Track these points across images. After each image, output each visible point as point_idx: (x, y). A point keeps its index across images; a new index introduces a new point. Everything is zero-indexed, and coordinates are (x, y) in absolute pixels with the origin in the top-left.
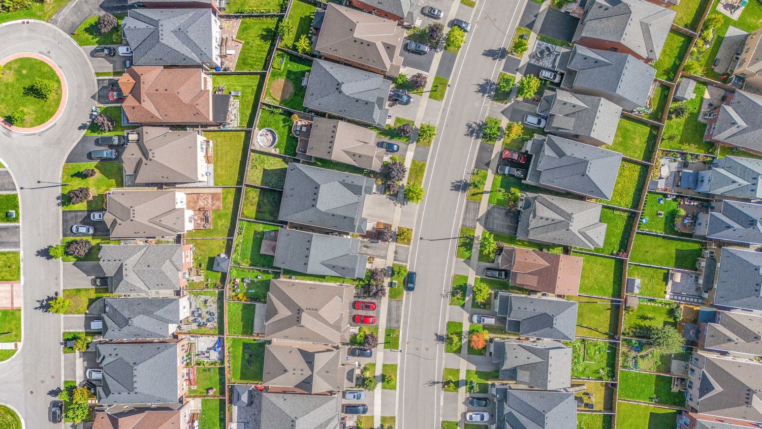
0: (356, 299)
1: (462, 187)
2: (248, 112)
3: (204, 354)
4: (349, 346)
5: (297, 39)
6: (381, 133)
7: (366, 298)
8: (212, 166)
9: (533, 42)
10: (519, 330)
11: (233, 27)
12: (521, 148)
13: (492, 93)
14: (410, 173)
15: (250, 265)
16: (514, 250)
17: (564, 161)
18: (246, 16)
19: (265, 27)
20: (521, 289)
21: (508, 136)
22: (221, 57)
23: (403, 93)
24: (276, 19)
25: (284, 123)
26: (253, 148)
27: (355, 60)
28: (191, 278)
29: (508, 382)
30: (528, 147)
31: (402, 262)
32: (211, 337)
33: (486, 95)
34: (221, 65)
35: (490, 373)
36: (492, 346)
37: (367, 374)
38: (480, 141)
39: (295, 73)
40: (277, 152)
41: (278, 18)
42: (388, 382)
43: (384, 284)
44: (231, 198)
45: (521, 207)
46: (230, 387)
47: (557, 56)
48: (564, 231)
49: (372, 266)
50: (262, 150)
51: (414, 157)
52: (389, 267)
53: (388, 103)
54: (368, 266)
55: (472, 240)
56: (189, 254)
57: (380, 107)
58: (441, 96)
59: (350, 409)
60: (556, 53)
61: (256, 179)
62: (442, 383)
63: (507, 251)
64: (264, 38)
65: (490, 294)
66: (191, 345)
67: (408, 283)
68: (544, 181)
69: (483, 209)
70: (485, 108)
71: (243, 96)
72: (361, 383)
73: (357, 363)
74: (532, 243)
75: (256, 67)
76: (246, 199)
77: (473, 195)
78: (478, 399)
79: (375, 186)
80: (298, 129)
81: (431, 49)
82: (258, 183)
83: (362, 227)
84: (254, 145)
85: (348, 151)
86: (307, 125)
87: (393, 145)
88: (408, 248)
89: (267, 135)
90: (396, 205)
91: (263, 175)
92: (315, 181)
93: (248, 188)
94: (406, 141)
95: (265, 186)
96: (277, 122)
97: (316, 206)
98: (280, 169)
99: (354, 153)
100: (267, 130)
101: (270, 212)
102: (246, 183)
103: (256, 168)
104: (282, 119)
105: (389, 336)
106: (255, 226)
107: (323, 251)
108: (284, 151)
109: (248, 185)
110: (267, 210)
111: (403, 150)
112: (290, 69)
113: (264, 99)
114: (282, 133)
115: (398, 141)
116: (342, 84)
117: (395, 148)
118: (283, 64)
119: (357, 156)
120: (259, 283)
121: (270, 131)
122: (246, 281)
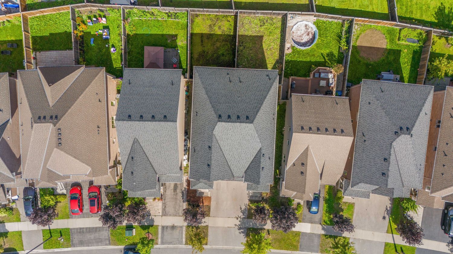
2: (335, 4)
5: (450, 57)
7: (107, 196)
15: (128, 35)
25: (328, 55)
26: (289, 16)
31: (162, 238)
39: (396, 61)
40: (287, 52)
50: (287, 30)
51: (304, 234)
52: (153, 220)
61: (247, 27)
64: (440, 11)
73: (16, 197)
75: (399, 6)
76: (217, 18)
80: (322, 75)
82: (241, 31)
83: (200, 185)
84: (292, 17)
85: (307, 155)
86: (329, 87)
87: (318, 205)
88: (181, 243)
89: (308, 35)
90: (237, 219)
91: (254, 36)
92: (258, 114)
93: (233, 17)
94: (324, 221)
95: (238, 41)
96: (327, 45)
97: (220, 121)
98: (265, 59)
99: (307, 164)
100: (315, 34)
101: (204, 52)
102: (239, 15)
103: (261, 26)
104: (333, 51)
105: (60, 235)
106: (182, 35)
107: (155, 139)
108: (289, 60)
109: (237, 17)
110: (206, 49)
111: (311, 218)
112: (402, 53)
113: (358, 24)
114: (314, 55)
115: (323, 210)
116: (409, 134)
117: (314, 209)
118: (407, 43)
119: (302, 169)
120: (106, 50)
121: (314, 37)
122: (105, 32)
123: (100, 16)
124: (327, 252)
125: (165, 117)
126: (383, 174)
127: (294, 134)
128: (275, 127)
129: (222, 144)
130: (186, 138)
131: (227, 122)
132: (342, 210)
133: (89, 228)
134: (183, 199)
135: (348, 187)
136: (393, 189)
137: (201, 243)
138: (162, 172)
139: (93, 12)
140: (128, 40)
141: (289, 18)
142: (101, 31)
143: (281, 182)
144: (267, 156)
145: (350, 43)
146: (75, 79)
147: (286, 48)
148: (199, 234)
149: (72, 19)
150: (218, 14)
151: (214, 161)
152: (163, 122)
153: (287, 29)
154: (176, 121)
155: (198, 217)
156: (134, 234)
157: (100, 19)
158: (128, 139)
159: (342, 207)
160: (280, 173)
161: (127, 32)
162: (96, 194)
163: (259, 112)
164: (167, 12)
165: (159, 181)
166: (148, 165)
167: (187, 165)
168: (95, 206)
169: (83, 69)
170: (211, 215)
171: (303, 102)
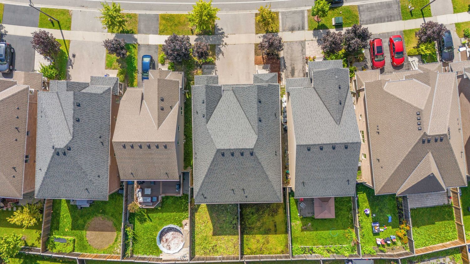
15: (353, 227)
25: (145, 220)
26: (188, 258)
31: (303, 17)
39: (75, 219)
40: (187, 221)
43: (342, 33)
49: (319, 58)
51: (155, 33)
52: (315, 35)
54: (321, 60)
58: (64, 14)
61: (230, 244)
73: (461, 49)
79: (206, 75)
80: (149, 200)
82: (236, 239)
83: (267, 78)
84: (184, 257)
85: (158, 119)
86: (141, 188)
87: (143, 64)
88: (283, 13)
90: (226, 44)
91: (222, 235)
92: (212, 159)
93: (245, 253)
94: (135, 48)
95: (238, 229)
96: (146, 230)
97: (252, 149)
98: (209, 212)
99: (158, 109)
100: (160, 241)
101: (272, 215)
102: (240, 256)
103: (216, 246)
104: (140, 225)
105: (413, 13)
106: (296, 232)
107: (318, 125)
108: (184, 212)
109: (241, 253)
110: (271, 219)
111: (149, 50)
112: (70, 227)
113: (117, 254)
114: (159, 220)
115: (137, 60)
116: (56, 149)
117: (147, 60)
118: (66, 238)
119: (163, 104)
120: (375, 210)
121: (161, 237)
122: (377, 230)
123: (383, 246)
124: (129, 16)
125: (309, 150)
126: (79, 105)
127: (173, 140)
128: (194, 146)
129: (247, 125)
130: (286, 125)
131: (244, 149)
132: (117, 61)
133: (381, 22)
134: (284, 61)
135: (114, 87)
136: (67, 90)
137: (262, 16)
138: (308, 90)
139: (391, 250)
140: (353, 222)
141: (188, 255)
142: (381, 230)
143: (183, 86)
144: (200, 115)
145: (123, 235)
146: (406, 181)
147: (188, 224)
148: (265, 25)
149: (412, 241)
150: (261, 255)
151: (255, 106)
152: (310, 144)
153: (188, 245)
154: (297, 146)
155: (267, 45)
156: (333, 19)
157: (383, 243)
158: (346, 123)
159: (118, 64)
160: (185, 95)
161: (354, 230)
162: (376, 59)
163: (211, 160)
164: (313, 254)
165: (311, 80)
166: (324, 97)
167: (282, 97)
168: (377, 47)
169: (399, 193)
170: (254, 45)
171: (166, 173)
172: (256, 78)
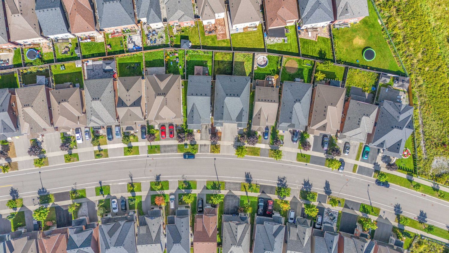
0: (175, 126)
1: (248, 179)
2: (276, 49)
3: (131, 40)
4: (146, 125)
5: (323, 72)
6: (273, 127)
7: (176, 131)
8: (242, 31)
9: (337, 209)
10: (169, 224)
11: (324, 34)
12: (275, 210)
13: (305, 189)
14: (252, 148)
15: (187, 61)
16: (216, 215)
17: (271, 237)
18: (332, 41)
19: (327, 52)
20: (193, 221)
21: (281, 202)
22: (306, 29)
23: (299, 137)
24: (332, 58)
25: (272, 70)
26: (255, 54)
27: (314, 108)
28: (174, 27)
29: (138, 221)
30: (276, 215)
31: (200, 150)
32: (141, 43)
33: (303, 186)
34: (302, 30)
35: (141, 210)
36: (158, 209)
37: (131, 138)
38: (276, 186)
39: (302, 73)
40: (255, 69)
41: (333, 59)
42: (128, 150)
43: (186, 141)
44: (224, 45)
45: (241, 215)
46: (113, 58)
47: (331, 224)
48: (231, 243)
49: (195, 132)
50: (255, 59)
51: (262, 149)
52: (196, 142)
53: (292, 130)
54: (195, 130)
55: (218, 189)
56: (188, 24)
57: (289, 126)
58: (299, 160)
59: (109, 130)
60: (332, 223)
61: (238, 58)
62: (132, 182)
63: (214, 210)
64: (320, 52)
65: (188, 204)
66: (135, 32)
67: (188, 154)
68: (258, 227)
69: (238, 193)
70: (295, 186)
71: (285, 44)
72: (125, 135)
73: (137, 131)
74: (221, 224)
75: (303, 50)
76: (225, 54)
77: (244, 186)
78: (125, 205)
79: (242, 128)
80: (270, 79)
81: (326, 150)
82: (235, 60)
83: (218, 124)
84: (257, 54)
85: (261, 111)
86: (273, 84)
87: (268, 136)
88: (208, 152)
89: (264, 61)
90: (233, 142)
91: (241, 62)
92: (242, 94)
93: (232, 54)
94: (271, 143)
95: (234, 64)
96: (272, 66)
97: (227, 96)
98: (245, 72)
99: (261, 114)
100: (267, 61)
103: (244, 58)
104: (275, 69)
105: (155, 148)
106: (210, 61)
107: (201, 103)
108: (256, 72)
109: (234, 54)
110: (220, 67)
111: (265, 142)
112: (304, 70)
113: (285, 57)
114: (267, 70)
115: (270, 138)
116: (300, 102)
117: (266, 137)
118: (306, 66)
119: (259, 116)
120: (177, 67)
121: (267, 63)
123: (175, 52)
124: (272, 157)
125: (206, 94)
126: (290, 118)
127: (256, 103)
128: (249, 100)
129: (228, 106)
130: (211, 106)
131: (230, 96)
133: (168, 145)
134: (209, 132)
138: (203, 117)
139: (173, 51)
140: (187, 63)
142: (176, 59)
143: (251, 125)
144: (245, 111)
145: (282, 65)
146: (169, 80)
147: (254, 67)
148: (216, 147)
150: (226, 52)
151: (224, 112)
152: (205, 97)
156: (188, 148)
157: (175, 54)
158: (191, 103)
159: (279, 137)
164: (204, 51)
166: (198, 114)
168: (172, 134)
169: (171, 75)
170: (221, 141)
171: (260, 90)
172: (222, 125)
